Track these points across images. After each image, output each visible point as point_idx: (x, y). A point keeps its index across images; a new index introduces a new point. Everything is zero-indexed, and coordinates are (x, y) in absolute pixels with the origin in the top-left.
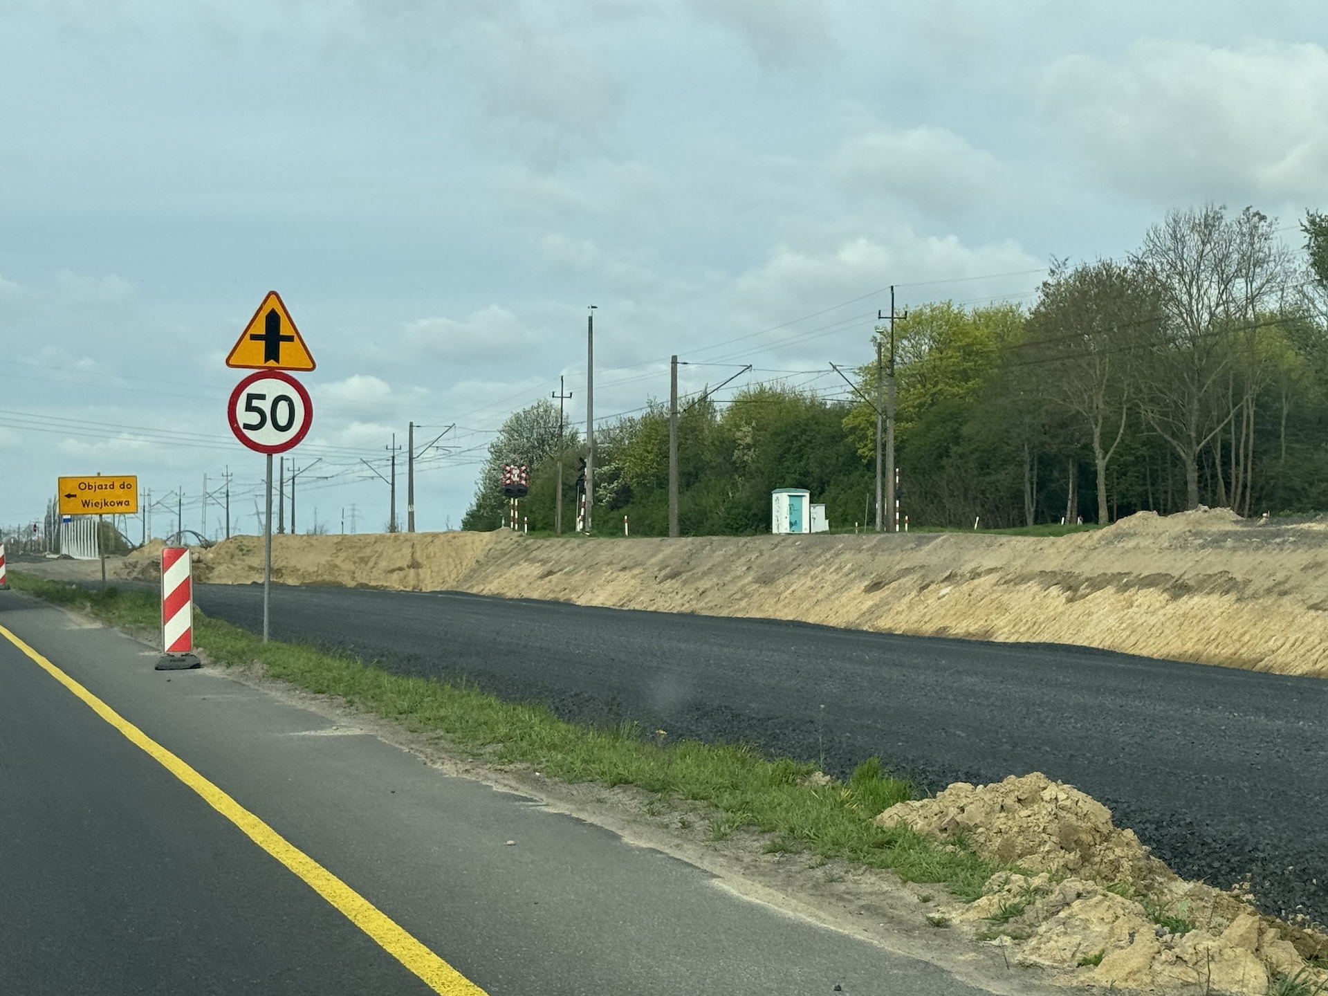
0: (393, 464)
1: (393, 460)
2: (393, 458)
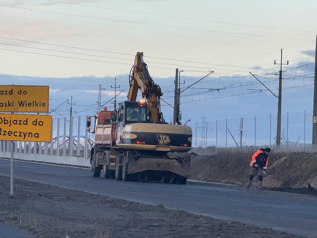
0: (281, 78)
1: (281, 75)
2: (281, 72)
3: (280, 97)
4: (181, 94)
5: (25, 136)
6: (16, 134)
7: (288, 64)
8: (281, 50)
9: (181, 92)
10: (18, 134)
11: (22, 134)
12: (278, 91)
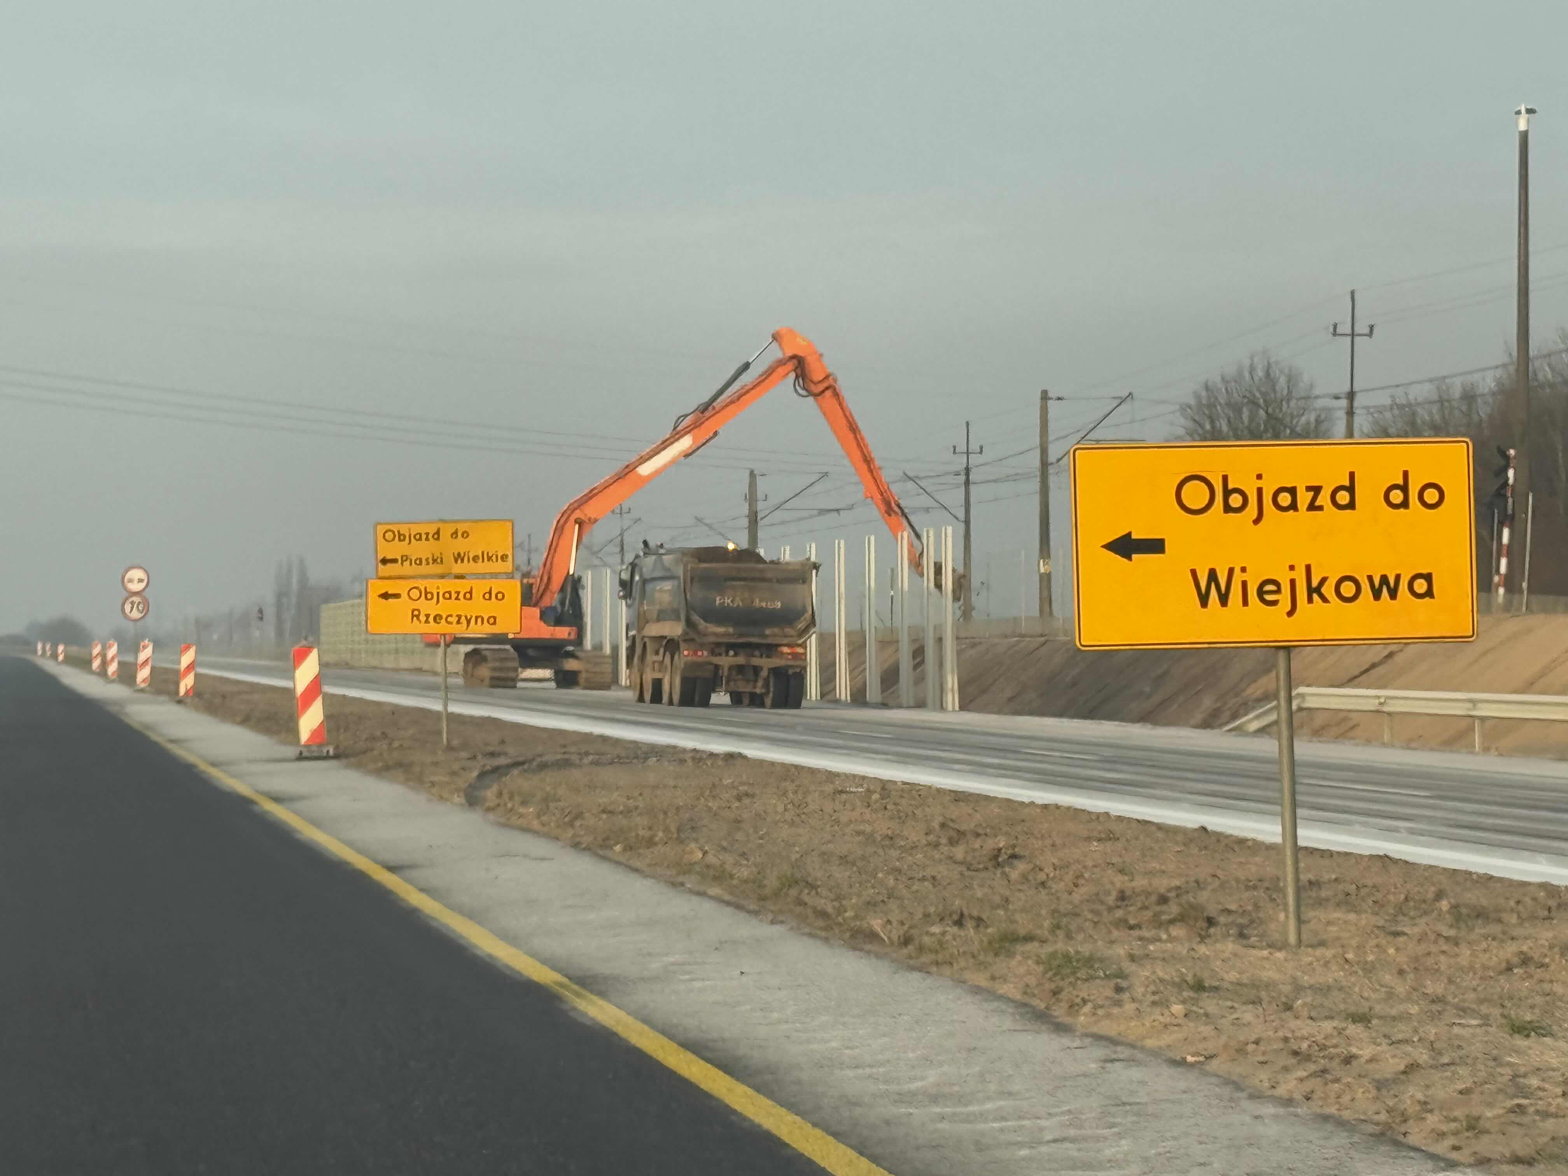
0: (967, 483)
1: (967, 474)
2: (967, 470)
3: (967, 522)
4: (761, 523)
5: (469, 622)
6: (449, 619)
7: (981, 452)
8: (965, 425)
9: (762, 519)
10: (454, 619)
11: (463, 619)
12: (963, 509)
